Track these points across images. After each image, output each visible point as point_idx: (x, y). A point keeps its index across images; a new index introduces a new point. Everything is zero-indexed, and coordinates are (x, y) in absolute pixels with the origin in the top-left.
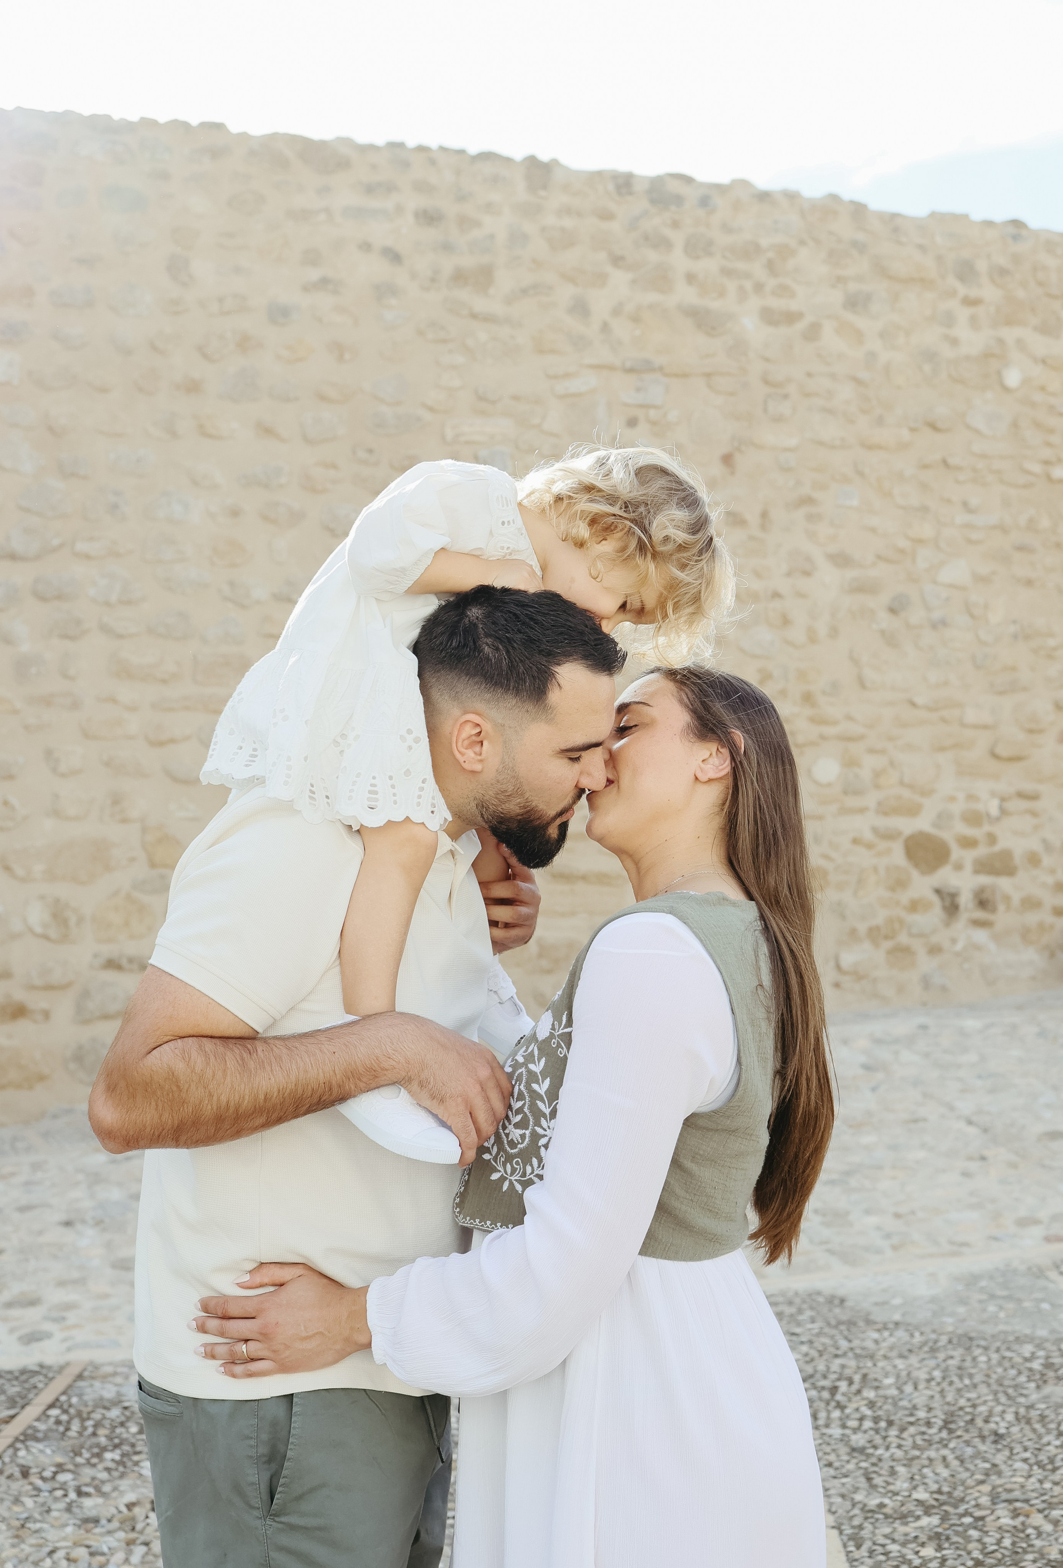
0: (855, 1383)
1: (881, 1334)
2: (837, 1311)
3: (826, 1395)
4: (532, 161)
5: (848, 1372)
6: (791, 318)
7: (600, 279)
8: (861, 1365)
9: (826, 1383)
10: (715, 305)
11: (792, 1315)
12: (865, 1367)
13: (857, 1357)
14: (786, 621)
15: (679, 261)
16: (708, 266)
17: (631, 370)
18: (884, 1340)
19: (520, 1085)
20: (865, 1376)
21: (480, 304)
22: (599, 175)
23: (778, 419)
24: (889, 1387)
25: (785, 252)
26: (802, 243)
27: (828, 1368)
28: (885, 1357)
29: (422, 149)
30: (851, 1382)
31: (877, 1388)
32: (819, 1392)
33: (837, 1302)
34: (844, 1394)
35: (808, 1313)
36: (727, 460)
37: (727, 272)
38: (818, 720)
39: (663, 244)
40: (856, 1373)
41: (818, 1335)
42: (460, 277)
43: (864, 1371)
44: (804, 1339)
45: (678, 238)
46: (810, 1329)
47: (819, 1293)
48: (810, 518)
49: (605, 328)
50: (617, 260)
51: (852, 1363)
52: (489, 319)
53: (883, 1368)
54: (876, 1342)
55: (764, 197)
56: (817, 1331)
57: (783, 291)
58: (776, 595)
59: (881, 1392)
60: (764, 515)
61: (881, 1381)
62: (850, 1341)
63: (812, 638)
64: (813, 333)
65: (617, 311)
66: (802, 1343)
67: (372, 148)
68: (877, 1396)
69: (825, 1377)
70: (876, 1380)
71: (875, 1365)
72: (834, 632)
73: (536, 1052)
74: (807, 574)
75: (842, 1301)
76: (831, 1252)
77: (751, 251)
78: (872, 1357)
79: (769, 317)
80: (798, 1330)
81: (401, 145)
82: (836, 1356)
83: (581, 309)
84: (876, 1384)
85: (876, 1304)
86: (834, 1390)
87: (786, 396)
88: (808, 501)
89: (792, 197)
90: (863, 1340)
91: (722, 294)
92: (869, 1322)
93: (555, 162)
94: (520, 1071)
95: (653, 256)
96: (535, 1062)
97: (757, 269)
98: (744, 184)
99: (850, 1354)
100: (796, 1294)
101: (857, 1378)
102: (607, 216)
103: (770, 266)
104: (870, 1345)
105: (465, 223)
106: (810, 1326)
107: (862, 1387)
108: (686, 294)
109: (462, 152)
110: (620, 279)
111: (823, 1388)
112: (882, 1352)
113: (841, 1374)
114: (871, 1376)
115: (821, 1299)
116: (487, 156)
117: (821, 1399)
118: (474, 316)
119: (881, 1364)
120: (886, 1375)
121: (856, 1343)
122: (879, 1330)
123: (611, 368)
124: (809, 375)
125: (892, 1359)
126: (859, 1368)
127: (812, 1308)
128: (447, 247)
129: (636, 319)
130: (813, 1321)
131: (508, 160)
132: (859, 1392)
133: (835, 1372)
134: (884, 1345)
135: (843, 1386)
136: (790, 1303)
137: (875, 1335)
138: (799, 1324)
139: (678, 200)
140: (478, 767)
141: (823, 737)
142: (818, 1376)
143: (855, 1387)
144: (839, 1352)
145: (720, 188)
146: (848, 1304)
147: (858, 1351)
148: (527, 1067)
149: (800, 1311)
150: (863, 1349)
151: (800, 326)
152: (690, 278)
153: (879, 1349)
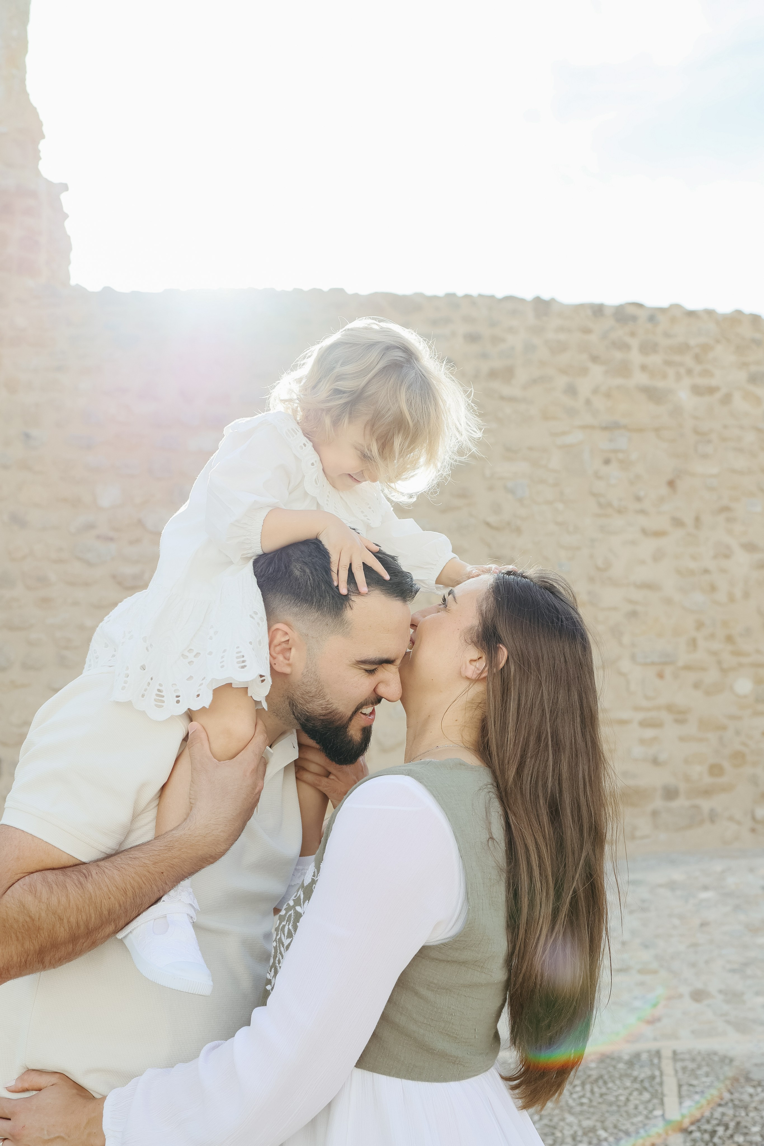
0: (730, 1129)
1: (756, 1090)
2: (726, 1068)
3: (707, 1137)
4: (538, 300)
5: (726, 1119)
6: (711, 390)
7: (584, 371)
8: (737, 1114)
9: (708, 1127)
10: (660, 384)
11: (693, 1070)
12: (740, 1116)
13: (735, 1107)
14: (713, 588)
15: (636, 357)
16: (655, 360)
17: (605, 428)
18: (757, 1094)
19: (288, 925)
20: (738, 1123)
21: (507, 390)
22: (582, 306)
23: (705, 456)
24: (755, 1134)
25: (706, 348)
26: (718, 341)
27: (712, 1114)
28: (756, 1109)
29: (467, 296)
30: (727, 1127)
31: (745, 1134)
32: (702, 1134)
33: (727, 1061)
34: (720, 1138)
35: (705, 1069)
36: (671, 484)
37: (668, 363)
38: (737, 653)
39: (625, 347)
40: (732, 1120)
41: (709, 1087)
42: (493, 374)
43: (738, 1119)
44: (698, 1089)
45: (634, 343)
46: (704, 1082)
47: (715, 1053)
48: (729, 520)
49: (588, 402)
50: (595, 359)
51: (730, 1112)
52: (512, 399)
53: (753, 1118)
54: (751, 1095)
55: (691, 314)
56: (708, 1084)
57: (706, 373)
58: (706, 571)
59: (749, 1138)
60: (697, 519)
61: (749, 1129)
62: (732, 1093)
63: (732, 599)
64: (727, 399)
65: (595, 391)
66: (696, 1093)
67: (435, 297)
68: (745, 1141)
69: (708, 1122)
70: (746, 1127)
71: (747, 1115)
72: (746, 595)
73: (302, 896)
74: (727, 556)
75: (731, 1060)
76: (728, 1022)
77: (683, 348)
78: (746, 1108)
79: (697, 390)
80: (695, 1082)
81: (453, 295)
82: (720, 1105)
83: (571, 390)
84: (745, 1131)
85: (756, 1065)
86: (713, 1133)
87: (709, 442)
88: (726, 509)
89: (710, 313)
90: (741, 1093)
91: (665, 376)
92: (748, 1079)
93: (553, 300)
94: (290, 913)
95: (618, 355)
96: (301, 905)
97: (688, 360)
98: (677, 306)
99: (730, 1105)
100: (699, 1053)
101: (732, 1125)
102: (587, 331)
103: (697, 358)
104: (746, 1098)
105: (496, 340)
106: (704, 1079)
107: (735, 1133)
108: (641, 378)
109: (492, 297)
110: (597, 371)
111: (705, 1131)
112: (753, 1105)
113: (721, 1121)
114: (743, 1124)
115: (716, 1058)
116: (509, 298)
117: (702, 1140)
118: (502, 398)
119: (752, 1114)
120: (754, 1124)
121: (736, 1095)
122: (754, 1087)
123: (592, 427)
124: (725, 427)
125: (761, 1111)
126: (735, 1116)
127: (708, 1065)
128: (485, 356)
129: (608, 395)
130: (707, 1075)
131: (522, 301)
132: (732, 1136)
133: (716, 1119)
134: (756, 1099)
135: (721, 1130)
136: (693, 1060)
137: (751, 1090)
138: (697, 1077)
139: (634, 318)
140: (287, 670)
141: (741, 665)
142: (703, 1121)
143: (729, 1132)
144: (723, 1102)
145: (662, 310)
146: (736, 1063)
147: (737, 1102)
148: (295, 910)
149: (699, 1067)
150: (741, 1100)
151: (718, 395)
152: (644, 368)
153: (752, 1102)
